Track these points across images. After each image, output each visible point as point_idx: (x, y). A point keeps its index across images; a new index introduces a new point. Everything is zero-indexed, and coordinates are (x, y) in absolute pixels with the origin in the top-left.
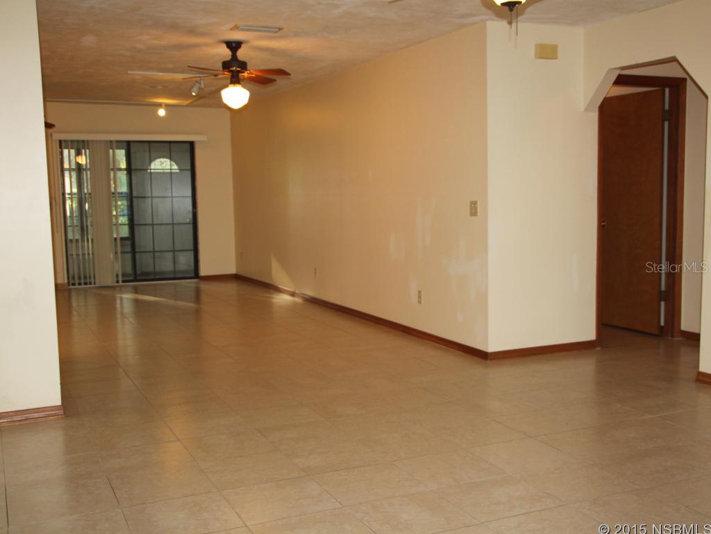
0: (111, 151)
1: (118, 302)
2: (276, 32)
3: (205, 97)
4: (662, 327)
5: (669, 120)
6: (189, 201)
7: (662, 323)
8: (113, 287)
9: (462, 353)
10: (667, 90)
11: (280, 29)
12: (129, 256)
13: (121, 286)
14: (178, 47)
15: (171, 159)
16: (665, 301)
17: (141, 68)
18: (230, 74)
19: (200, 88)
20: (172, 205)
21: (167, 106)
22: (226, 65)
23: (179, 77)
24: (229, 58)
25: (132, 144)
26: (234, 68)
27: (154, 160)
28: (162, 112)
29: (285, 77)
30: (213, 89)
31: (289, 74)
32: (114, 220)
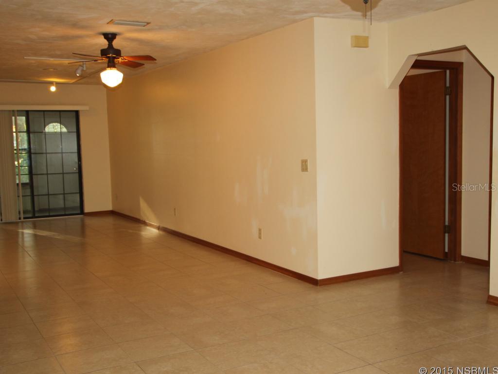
0: (13, 118)
1: (20, 236)
2: (144, 26)
3: (86, 77)
4: (446, 253)
5: (450, 95)
6: (75, 156)
7: (447, 250)
8: (17, 223)
9: (296, 279)
10: (448, 72)
11: (148, 23)
12: (29, 199)
13: (22, 222)
14: (65, 38)
15: (61, 124)
16: (448, 233)
17: (35, 55)
18: (107, 60)
19: (82, 70)
20: (62, 159)
21: (57, 84)
22: (104, 52)
23: (66, 62)
24: (106, 47)
25: (30, 113)
26: (110, 55)
27: (48, 124)
28: (53, 89)
29: (151, 61)
30: (93, 71)
31: (155, 60)
32: (17, 170)
